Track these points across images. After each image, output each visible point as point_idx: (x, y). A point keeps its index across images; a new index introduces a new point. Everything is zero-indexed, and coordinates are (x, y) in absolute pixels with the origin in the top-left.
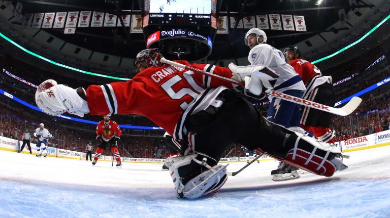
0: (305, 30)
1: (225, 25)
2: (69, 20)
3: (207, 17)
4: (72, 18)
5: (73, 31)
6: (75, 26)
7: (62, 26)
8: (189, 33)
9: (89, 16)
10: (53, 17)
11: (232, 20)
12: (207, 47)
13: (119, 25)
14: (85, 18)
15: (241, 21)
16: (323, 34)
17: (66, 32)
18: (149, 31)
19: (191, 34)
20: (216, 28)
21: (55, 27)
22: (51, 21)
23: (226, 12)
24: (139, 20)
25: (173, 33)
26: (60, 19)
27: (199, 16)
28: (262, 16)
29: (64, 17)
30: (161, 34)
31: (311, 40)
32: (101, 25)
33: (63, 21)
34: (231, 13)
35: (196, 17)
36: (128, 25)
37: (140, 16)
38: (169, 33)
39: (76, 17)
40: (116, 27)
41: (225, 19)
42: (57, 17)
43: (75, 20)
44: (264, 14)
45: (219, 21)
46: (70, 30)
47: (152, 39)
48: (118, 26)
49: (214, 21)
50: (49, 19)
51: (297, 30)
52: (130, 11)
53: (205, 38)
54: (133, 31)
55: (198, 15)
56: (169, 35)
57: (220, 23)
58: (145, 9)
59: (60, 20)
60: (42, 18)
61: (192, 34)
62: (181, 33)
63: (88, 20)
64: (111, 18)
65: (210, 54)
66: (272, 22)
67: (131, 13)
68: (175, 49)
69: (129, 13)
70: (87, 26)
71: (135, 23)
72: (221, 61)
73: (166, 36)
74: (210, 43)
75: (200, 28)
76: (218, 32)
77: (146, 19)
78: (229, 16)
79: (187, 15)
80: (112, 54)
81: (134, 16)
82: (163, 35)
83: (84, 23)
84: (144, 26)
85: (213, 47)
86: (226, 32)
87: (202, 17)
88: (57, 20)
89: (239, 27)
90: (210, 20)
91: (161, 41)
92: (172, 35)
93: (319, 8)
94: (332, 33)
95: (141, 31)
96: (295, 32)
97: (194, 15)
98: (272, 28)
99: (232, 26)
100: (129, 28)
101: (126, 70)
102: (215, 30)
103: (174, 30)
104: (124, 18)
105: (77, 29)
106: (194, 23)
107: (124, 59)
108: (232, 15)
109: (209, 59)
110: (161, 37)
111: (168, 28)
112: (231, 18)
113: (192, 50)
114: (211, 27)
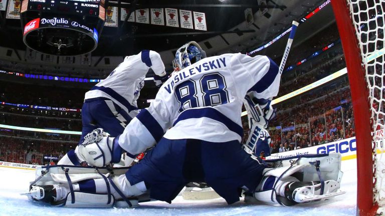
0: (205, 29)
1: (114, 17)
3: (94, 6)
11: (123, 11)
12: (92, 40)
15: (133, 13)
16: (224, 35)
18: (28, 17)
19: (74, 24)
20: (104, 19)
23: (117, 2)
24: (17, 4)
25: (54, 21)
27: (86, 5)
28: (157, 10)
30: (40, 22)
34: (122, 3)
36: (3, 9)
38: (50, 21)
41: (115, 9)
44: (160, 8)
45: (108, 12)
47: (31, 27)
49: (102, 11)
53: (90, 30)
54: (9, 16)
55: (84, 3)
56: (50, 24)
57: (109, 14)
61: (76, 24)
62: (64, 22)
65: (95, 49)
66: (168, 17)
68: (56, 40)
71: (12, 7)
72: (107, 57)
73: (47, 24)
74: (95, 36)
75: (86, 19)
76: (106, 24)
77: (25, 4)
78: (119, 6)
79: (72, 3)
82: (43, 23)
84: (22, 11)
86: (115, 24)
87: (89, 5)
89: (130, 20)
90: (97, 10)
91: (40, 30)
92: (54, 23)
93: (222, 5)
94: (235, 35)
95: (18, 17)
96: (194, 30)
97: (80, 3)
98: (168, 25)
99: (122, 19)
100: (4, 13)
102: (102, 22)
103: (56, 18)
104: (1, 1)
106: (80, 12)
108: (124, 6)
109: (94, 54)
110: (41, 25)
111: (49, 16)
112: (122, 9)
113: (75, 42)
114: (99, 19)
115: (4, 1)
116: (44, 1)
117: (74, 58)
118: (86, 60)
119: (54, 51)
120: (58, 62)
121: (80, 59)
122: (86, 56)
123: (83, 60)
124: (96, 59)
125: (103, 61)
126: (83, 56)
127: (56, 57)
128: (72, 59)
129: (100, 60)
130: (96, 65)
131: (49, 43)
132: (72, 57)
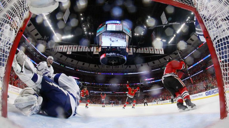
0: (164, 54)
1: (131, 51)
2: (69, 48)
3: (124, 48)
4: (70, 48)
5: (70, 53)
6: (71, 51)
7: (66, 51)
9: (77, 47)
10: (62, 47)
11: (134, 49)
12: (124, 60)
13: (89, 51)
14: (75, 48)
15: (138, 49)
16: (170, 55)
17: (68, 53)
18: (101, 53)
19: (118, 54)
20: (128, 52)
21: (63, 51)
22: (62, 49)
24: (97, 49)
25: (111, 54)
26: (65, 48)
28: (146, 48)
29: (67, 47)
30: (106, 55)
31: (166, 57)
32: (82, 51)
33: (66, 49)
35: (120, 48)
36: (92, 51)
37: (97, 47)
38: (109, 54)
39: (72, 47)
40: (88, 52)
41: (131, 49)
42: (64, 47)
43: (71, 49)
44: (147, 47)
45: (129, 50)
46: (69, 53)
47: (102, 57)
49: (127, 49)
50: (61, 48)
51: (160, 53)
53: (124, 56)
54: (94, 53)
55: (121, 47)
58: (100, 44)
59: (65, 49)
60: (58, 48)
62: (114, 54)
63: (76, 48)
64: (86, 48)
66: (150, 50)
67: (94, 46)
68: (112, 60)
69: (93, 46)
70: (76, 51)
71: (95, 50)
73: (108, 55)
74: (125, 58)
75: (122, 52)
76: (129, 54)
77: (100, 49)
78: (133, 47)
79: (116, 47)
80: (86, 62)
83: (75, 50)
84: (99, 51)
85: (126, 60)
86: (132, 54)
87: (123, 48)
88: (64, 48)
89: (137, 52)
90: (125, 49)
93: (169, 45)
94: (174, 55)
95: (98, 53)
96: (160, 54)
97: (119, 47)
98: (150, 53)
99: (134, 52)
100: (93, 52)
101: (92, 69)
105: (72, 52)
106: (119, 50)
107: (91, 65)
108: (134, 47)
109: (125, 65)
110: (106, 56)
111: (109, 52)
112: (134, 48)
113: (118, 61)
114: (126, 52)
115: (92, 48)
116: (107, 47)
117: (118, 67)
118: (122, 67)
119: (111, 64)
120: (112, 68)
121: (120, 66)
122: (122, 65)
123: (121, 67)
124: (126, 66)
125: (128, 67)
126: (121, 66)
127: (112, 66)
128: (117, 67)
129: (127, 66)
130: (126, 68)
131: (110, 62)
132: (117, 66)
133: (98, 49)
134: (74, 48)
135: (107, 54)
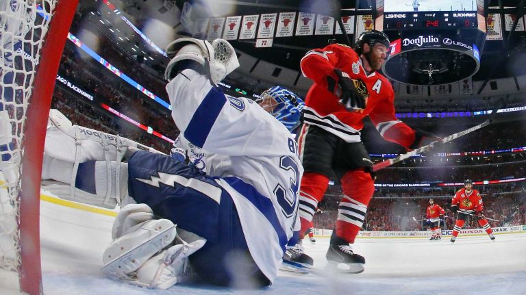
1: (497, 26)
2: (262, 26)
3: (470, 15)
4: (267, 23)
5: (269, 44)
6: (272, 35)
7: (252, 37)
8: (445, 41)
9: (293, 20)
10: (238, 24)
11: (508, 19)
12: (470, 59)
13: (338, 31)
14: (286, 22)
15: (521, 19)
17: (259, 44)
19: (447, 41)
20: (484, 31)
21: (242, 37)
22: (236, 29)
23: (498, 8)
24: (368, 24)
25: (420, 41)
26: (249, 25)
27: (459, 15)
29: (255, 22)
30: (402, 44)
32: (311, 33)
33: (253, 28)
34: (505, 8)
35: (455, 15)
36: (351, 32)
37: (370, 17)
38: (415, 41)
39: (274, 21)
40: (334, 36)
41: (497, 17)
42: (245, 22)
43: (272, 26)
45: (489, 22)
46: (264, 42)
48: (336, 33)
49: (481, 20)
50: (232, 26)
52: (354, 10)
53: (469, 47)
55: (457, 12)
56: (414, 45)
57: (490, 24)
58: (378, 6)
59: (249, 27)
60: (222, 25)
61: (449, 41)
62: (433, 40)
63: (291, 25)
64: (325, 22)
65: (477, 71)
67: (356, 14)
68: (425, 65)
69: (351, 13)
70: (290, 34)
71: (361, 27)
72: (493, 81)
74: (476, 54)
75: (461, 33)
76: (488, 38)
77: (380, 22)
78: (502, 12)
79: (440, 14)
81: (360, 17)
82: (405, 45)
83: (285, 31)
85: (480, 60)
86: (499, 37)
87: (463, 15)
88: (245, 27)
89: (518, 29)
90: (475, 20)
91: (403, 54)
92: (420, 44)
97: (451, 13)
99: (508, 28)
100: (352, 36)
102: (483, 35)
103: (422, 37)
104: (345, 22)
105: (276, 40)
106: (452, 25)
108: (508, 12)
109: (474, 79)
110: (403, 48)
111: (413, 34)
112: (506, 16)
113: (450, 65)
114: (477, 31)
115: (351, 20)
116: (404, 16)
117: (450, 86)
118: (466, 87)
119: (424, 79)
120: (429, 94)
121: (457, 86)
122: (466, 82)
123: (462, 87)
124: (478, 84)
125: (488, 86)
126: (461, 82)
127: (426, 87)
128: (447, 88)
129: (484, 85)
130: (479, 93)
131: (417, 70)
132: (446, 85)
133: (372, 24)
134: (281, 24)
135: (407, 41)
